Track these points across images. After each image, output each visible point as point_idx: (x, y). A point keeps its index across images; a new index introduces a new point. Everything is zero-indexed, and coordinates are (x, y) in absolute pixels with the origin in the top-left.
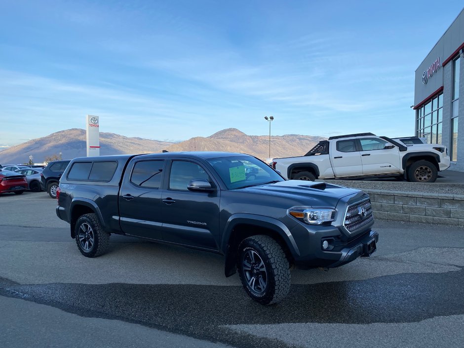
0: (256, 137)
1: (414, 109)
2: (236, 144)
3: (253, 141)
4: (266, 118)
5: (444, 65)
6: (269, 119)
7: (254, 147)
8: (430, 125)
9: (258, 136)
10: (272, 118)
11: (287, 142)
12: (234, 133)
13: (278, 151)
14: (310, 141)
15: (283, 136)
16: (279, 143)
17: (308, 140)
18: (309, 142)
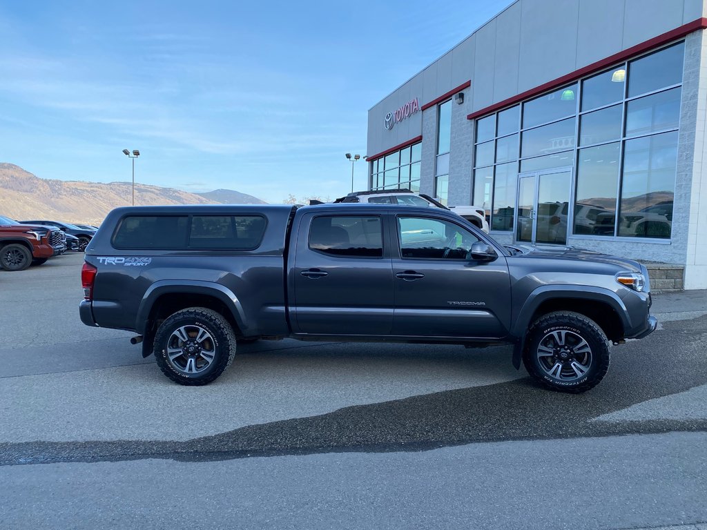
0: (58, 183)
1: (367, 160)
2: (16, 194)
3: (53, 190)
4: (126, 153)
5: (424, 108)
6: (132, 154)
7: (53, 199)
8: (397, 182)
9: (61, 182)
10: (137, 153)
11: (118, 194)
12: (10, 172)
13: (100, 209)
14: (157, 195)
15: (110, 184)
16: (103, 195)
17: (152, 192)
18: (155, 196)
